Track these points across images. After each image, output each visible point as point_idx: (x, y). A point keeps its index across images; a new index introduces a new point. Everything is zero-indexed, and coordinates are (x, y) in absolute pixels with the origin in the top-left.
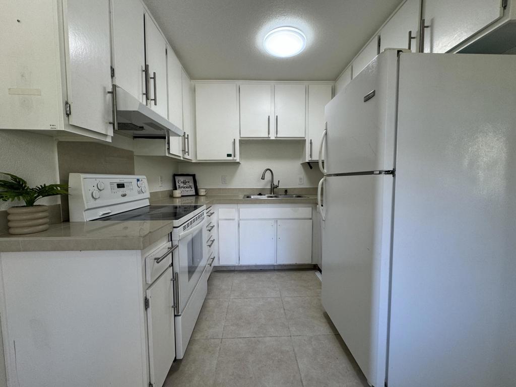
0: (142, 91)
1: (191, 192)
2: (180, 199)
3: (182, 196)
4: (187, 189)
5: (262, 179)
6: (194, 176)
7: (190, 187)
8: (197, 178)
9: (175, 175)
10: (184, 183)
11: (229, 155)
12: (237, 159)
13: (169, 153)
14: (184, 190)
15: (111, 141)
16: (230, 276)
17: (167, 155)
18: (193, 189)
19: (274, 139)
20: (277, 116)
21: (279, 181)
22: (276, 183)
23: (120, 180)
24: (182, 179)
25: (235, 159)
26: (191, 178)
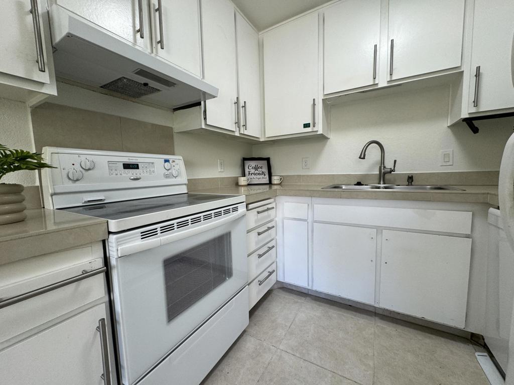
0: (134, 27)
1: (264, 179)
2: (246, 188)
3: (249, 185)
4: (258, 176)
5: (360, 158)
6: (268, 160)
7: (263, 173)
8: (272, 162)
9: (245, 159)
10: (256, 168)
11: (306, 126)
12: (320, 129)
13: (206, 124)
14: (255, 177)
15: (56, 94)
16: (297, 302)
17: (203, 127)
18: (267, 176)
19: (386, 85)
20: (392, 41)
21: (395, 161)
22: (389, 165)
23: (129, 159)
24: (253, 164)
25: (315, 129)
26: (265, 162)
